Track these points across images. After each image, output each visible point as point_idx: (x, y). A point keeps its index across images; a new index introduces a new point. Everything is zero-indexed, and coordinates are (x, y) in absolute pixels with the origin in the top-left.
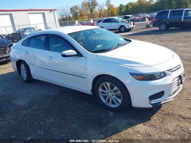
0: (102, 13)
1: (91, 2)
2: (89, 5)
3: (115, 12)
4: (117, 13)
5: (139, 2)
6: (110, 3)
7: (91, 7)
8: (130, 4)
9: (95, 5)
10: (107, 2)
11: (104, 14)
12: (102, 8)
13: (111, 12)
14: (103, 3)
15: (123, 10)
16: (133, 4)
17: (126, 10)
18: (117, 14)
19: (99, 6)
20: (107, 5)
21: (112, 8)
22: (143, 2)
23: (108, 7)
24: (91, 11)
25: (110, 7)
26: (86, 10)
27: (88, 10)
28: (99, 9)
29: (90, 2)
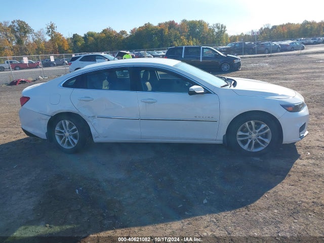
0: (42, 46)
1: (17, 26)
2: (13, 31)
3: (66, 47)
4: (69, 49)
5: (105, 33)
6: (55, 30)
7: (18, 34)
8: (90, 35)
9: (25, 32)
10: (48, 29)
11: (44, 48)
12: (40, 37)
13: (59, 46)
14: (42, 29)
15: (79, 44)
16: (96, 36)
17: (85, 44)
18: (69, 51)
19: (35, 33)
20: (50, 33)
21: (59, 39)
22: (111, 34)
23: (52, 38)
24: (20, 42)
25: (56, 38)
26: (8, 40)
27: (12, 40)
28: (33, 39)
29: (14, 26)
